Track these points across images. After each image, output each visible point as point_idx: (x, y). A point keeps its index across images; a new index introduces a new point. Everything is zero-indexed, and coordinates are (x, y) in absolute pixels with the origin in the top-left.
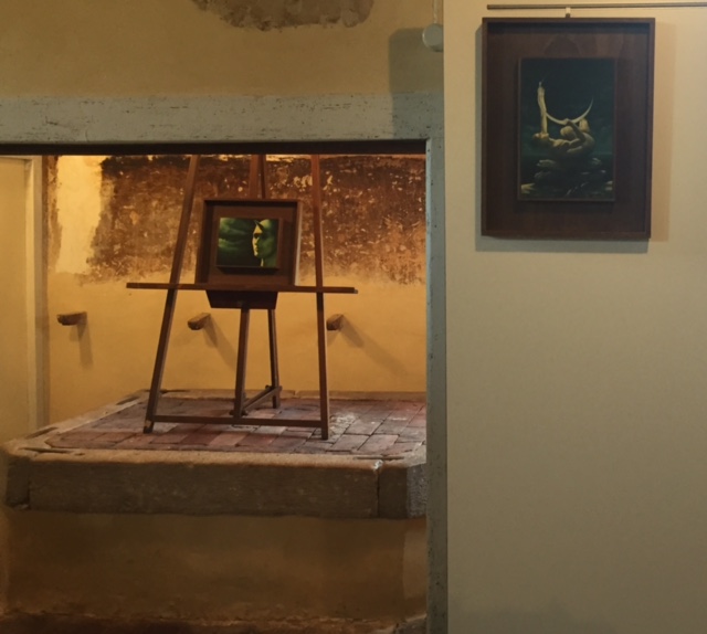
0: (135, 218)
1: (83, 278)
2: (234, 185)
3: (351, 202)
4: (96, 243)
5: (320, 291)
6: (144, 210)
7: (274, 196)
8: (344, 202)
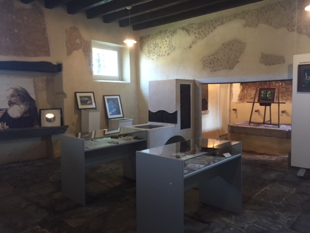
0: (246, 92)
1: (236, 103)
2: (264, 86)
3: (288, 88)
4: (239, 97)
5: (279, 103)
6: (247, 91)
7: (272, 87)
8: (286, 88)
